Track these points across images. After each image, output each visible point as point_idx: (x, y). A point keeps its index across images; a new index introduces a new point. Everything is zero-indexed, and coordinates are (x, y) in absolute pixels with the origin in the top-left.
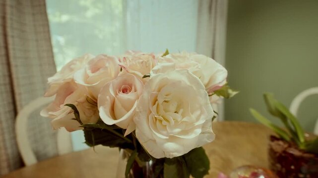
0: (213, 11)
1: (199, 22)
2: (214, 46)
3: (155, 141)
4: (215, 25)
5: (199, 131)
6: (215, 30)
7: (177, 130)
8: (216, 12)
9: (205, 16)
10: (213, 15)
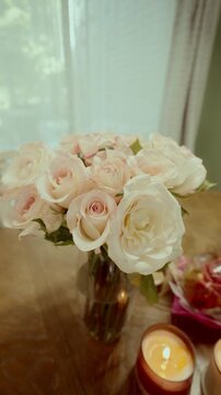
0: (197, 24)
1: (176, 32)
2: (191, 82)
3: (126, 261)
4: (196, 50)
5: (170, 249)
6: (195, 57)
7: (149, 249)
8: (200, 28)
9: (185, 24)
10: (195, 33)
